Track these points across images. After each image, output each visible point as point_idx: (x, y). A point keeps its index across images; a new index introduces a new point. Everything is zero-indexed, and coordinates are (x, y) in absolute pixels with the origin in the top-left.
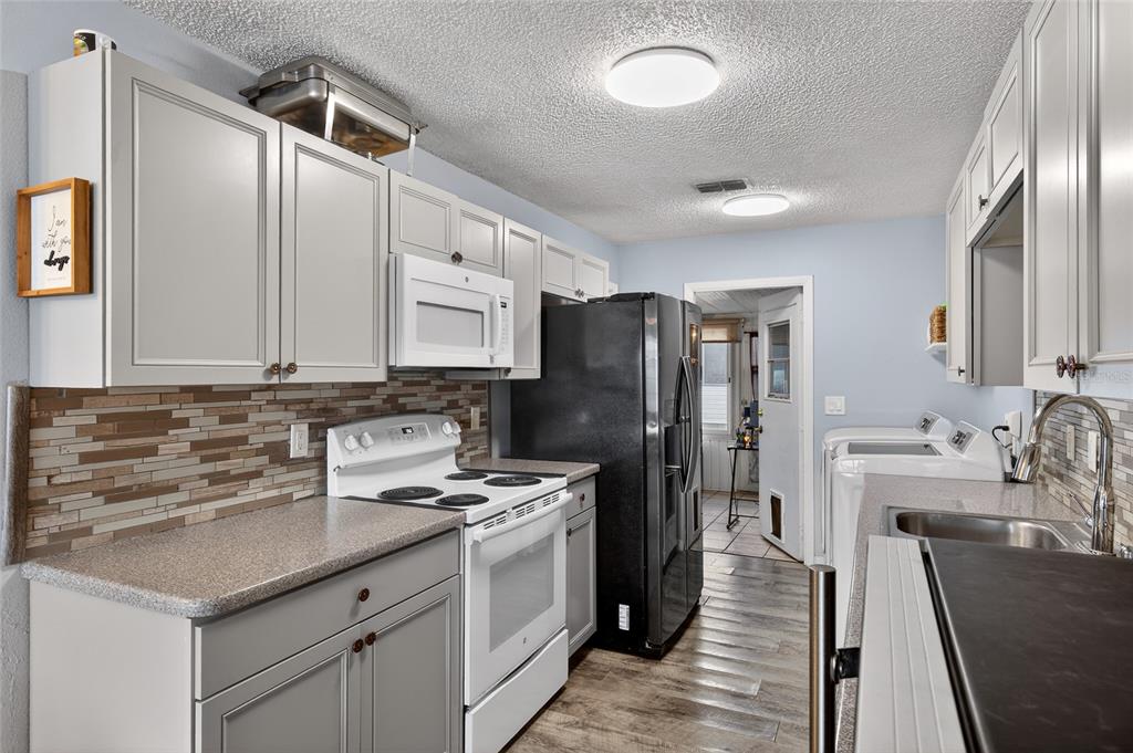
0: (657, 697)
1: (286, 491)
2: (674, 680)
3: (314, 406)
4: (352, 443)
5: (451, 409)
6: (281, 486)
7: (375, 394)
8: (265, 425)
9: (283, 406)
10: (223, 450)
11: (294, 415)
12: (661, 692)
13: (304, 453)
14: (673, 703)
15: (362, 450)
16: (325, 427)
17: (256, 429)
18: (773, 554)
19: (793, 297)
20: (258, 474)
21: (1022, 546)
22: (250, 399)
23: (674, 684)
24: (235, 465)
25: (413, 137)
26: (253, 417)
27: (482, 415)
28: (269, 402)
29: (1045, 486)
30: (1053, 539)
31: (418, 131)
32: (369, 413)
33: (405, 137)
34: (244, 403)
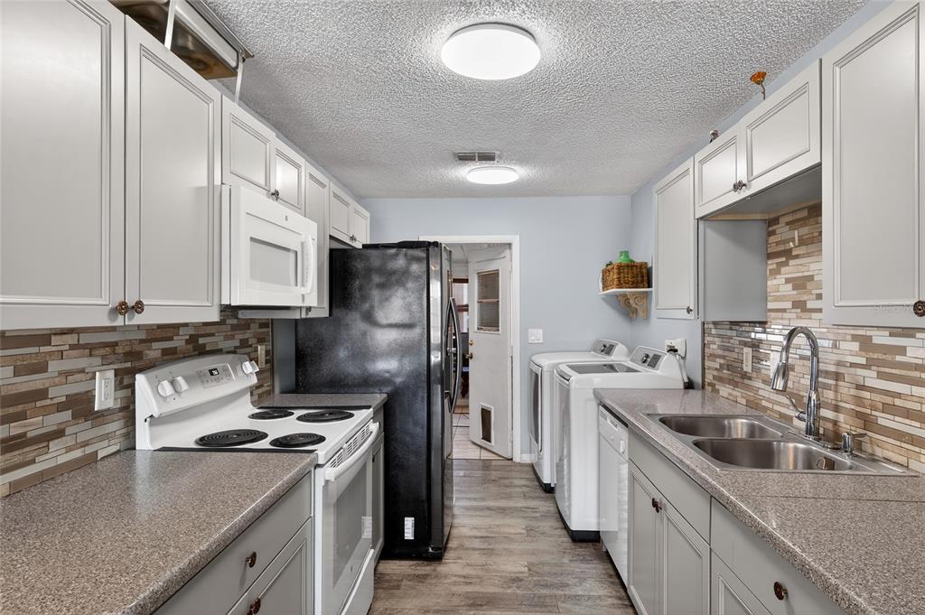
0: (453, 595)
1: (89, 450)
2: (460, 576)
3: (119, 350)
4: (166, 388)
5: (244, 350)
6: (85, 444)
7: (178, 335)
8: (67, 374)
9: (87, 351)
10: (20, 408)
11: (98, 361)
12: (454, 589)
13: (110, 404)
14: (468, 598)
15: (176, 396)
16: (132, 372)
17: (57, 380)
18: (486, 455)
19: (503, 252)
20: (59, 433)
21: (739, 437)
22: (50, 344)
23: (462, 580)
24: (34, 425)
25: (241, 65)
26: (55, 366)
27: (267, 353)
28: (72, 347)
29: (716, 391)
30: (762, 431)
31: (244, 60)
32: (171, 356)
33: (233, 64)
34: (43, 349)
